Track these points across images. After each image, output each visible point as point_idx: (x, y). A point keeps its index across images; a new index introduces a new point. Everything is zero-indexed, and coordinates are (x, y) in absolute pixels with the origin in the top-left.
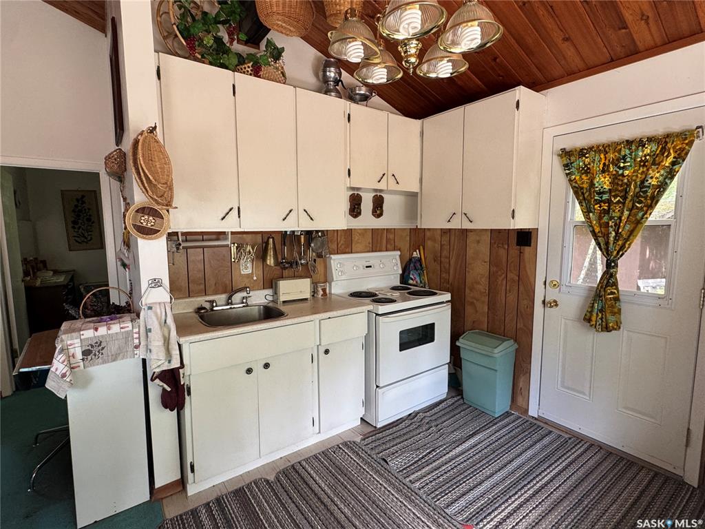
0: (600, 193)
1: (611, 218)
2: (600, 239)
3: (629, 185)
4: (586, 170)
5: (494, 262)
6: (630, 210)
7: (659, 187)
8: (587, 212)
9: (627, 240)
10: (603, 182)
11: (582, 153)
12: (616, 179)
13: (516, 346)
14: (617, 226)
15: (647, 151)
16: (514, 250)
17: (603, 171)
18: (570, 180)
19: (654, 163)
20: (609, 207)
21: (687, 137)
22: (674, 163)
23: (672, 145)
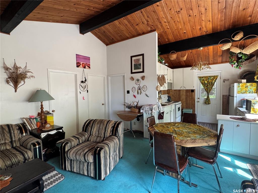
0: (206, 84)
1: (208, 87)
2: (207, 91)
4: (204, 80)
6: (211, 86)
7: (214, 83)
9: (210, 90)
11: (202, 77)
12: (208, 82)
13: (193, 110)
15: (212, 78)
16: (191, 93)
18: (201, 82)
21: (217, 76)
22: (216, 80)
23: (215, 77)
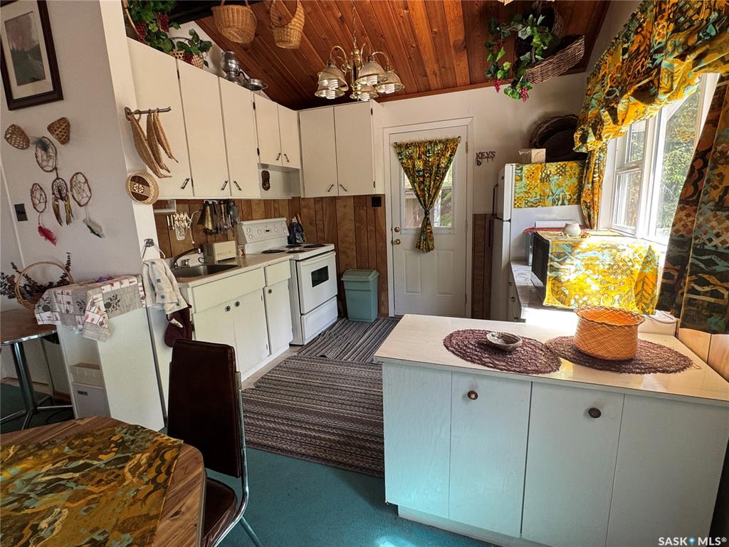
0: (418, 171)
1: (426, 186)
2: (421, 198)
3: (432, 166)
4: (411, 158)
5: (358, 219)
6: (434, 181)
7: (445, 168)
8: (413, 183)
9: (433, 198)
10: (419, 165)
11: (407, 146)
12: (426, 162)
13: (378, 274)
14: (429, 190)
15: (439, 148)
16: (371, 210)
17: (419, 158)
18: (402, 163)
19: (442, 155)
20: (424, 180)
21: (455, 141)
22: (451, 156)
23: (449, 145)
